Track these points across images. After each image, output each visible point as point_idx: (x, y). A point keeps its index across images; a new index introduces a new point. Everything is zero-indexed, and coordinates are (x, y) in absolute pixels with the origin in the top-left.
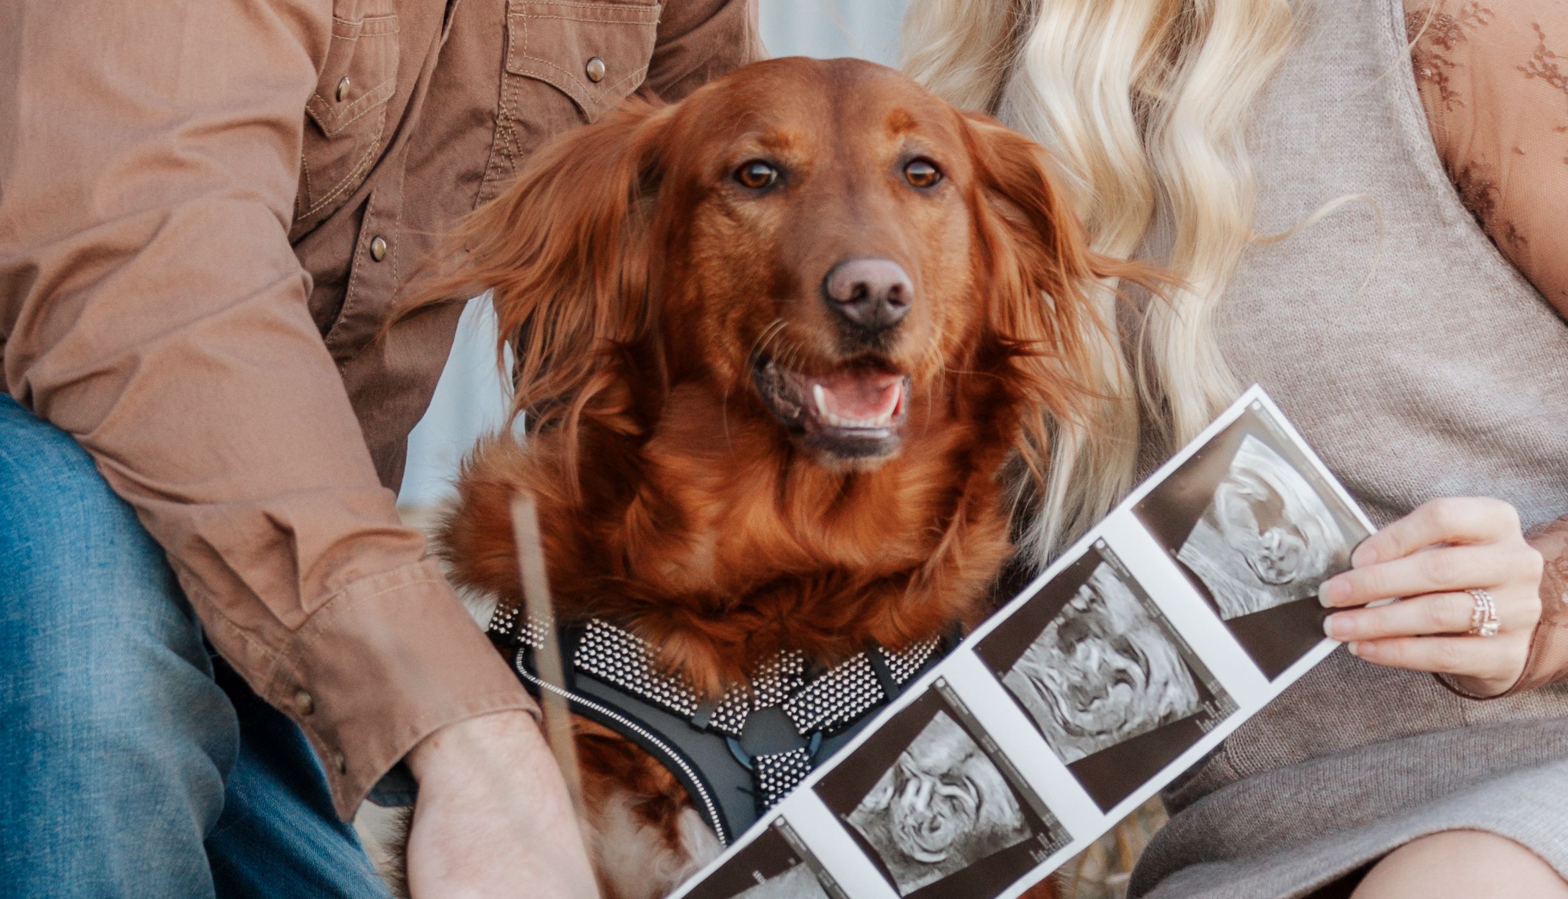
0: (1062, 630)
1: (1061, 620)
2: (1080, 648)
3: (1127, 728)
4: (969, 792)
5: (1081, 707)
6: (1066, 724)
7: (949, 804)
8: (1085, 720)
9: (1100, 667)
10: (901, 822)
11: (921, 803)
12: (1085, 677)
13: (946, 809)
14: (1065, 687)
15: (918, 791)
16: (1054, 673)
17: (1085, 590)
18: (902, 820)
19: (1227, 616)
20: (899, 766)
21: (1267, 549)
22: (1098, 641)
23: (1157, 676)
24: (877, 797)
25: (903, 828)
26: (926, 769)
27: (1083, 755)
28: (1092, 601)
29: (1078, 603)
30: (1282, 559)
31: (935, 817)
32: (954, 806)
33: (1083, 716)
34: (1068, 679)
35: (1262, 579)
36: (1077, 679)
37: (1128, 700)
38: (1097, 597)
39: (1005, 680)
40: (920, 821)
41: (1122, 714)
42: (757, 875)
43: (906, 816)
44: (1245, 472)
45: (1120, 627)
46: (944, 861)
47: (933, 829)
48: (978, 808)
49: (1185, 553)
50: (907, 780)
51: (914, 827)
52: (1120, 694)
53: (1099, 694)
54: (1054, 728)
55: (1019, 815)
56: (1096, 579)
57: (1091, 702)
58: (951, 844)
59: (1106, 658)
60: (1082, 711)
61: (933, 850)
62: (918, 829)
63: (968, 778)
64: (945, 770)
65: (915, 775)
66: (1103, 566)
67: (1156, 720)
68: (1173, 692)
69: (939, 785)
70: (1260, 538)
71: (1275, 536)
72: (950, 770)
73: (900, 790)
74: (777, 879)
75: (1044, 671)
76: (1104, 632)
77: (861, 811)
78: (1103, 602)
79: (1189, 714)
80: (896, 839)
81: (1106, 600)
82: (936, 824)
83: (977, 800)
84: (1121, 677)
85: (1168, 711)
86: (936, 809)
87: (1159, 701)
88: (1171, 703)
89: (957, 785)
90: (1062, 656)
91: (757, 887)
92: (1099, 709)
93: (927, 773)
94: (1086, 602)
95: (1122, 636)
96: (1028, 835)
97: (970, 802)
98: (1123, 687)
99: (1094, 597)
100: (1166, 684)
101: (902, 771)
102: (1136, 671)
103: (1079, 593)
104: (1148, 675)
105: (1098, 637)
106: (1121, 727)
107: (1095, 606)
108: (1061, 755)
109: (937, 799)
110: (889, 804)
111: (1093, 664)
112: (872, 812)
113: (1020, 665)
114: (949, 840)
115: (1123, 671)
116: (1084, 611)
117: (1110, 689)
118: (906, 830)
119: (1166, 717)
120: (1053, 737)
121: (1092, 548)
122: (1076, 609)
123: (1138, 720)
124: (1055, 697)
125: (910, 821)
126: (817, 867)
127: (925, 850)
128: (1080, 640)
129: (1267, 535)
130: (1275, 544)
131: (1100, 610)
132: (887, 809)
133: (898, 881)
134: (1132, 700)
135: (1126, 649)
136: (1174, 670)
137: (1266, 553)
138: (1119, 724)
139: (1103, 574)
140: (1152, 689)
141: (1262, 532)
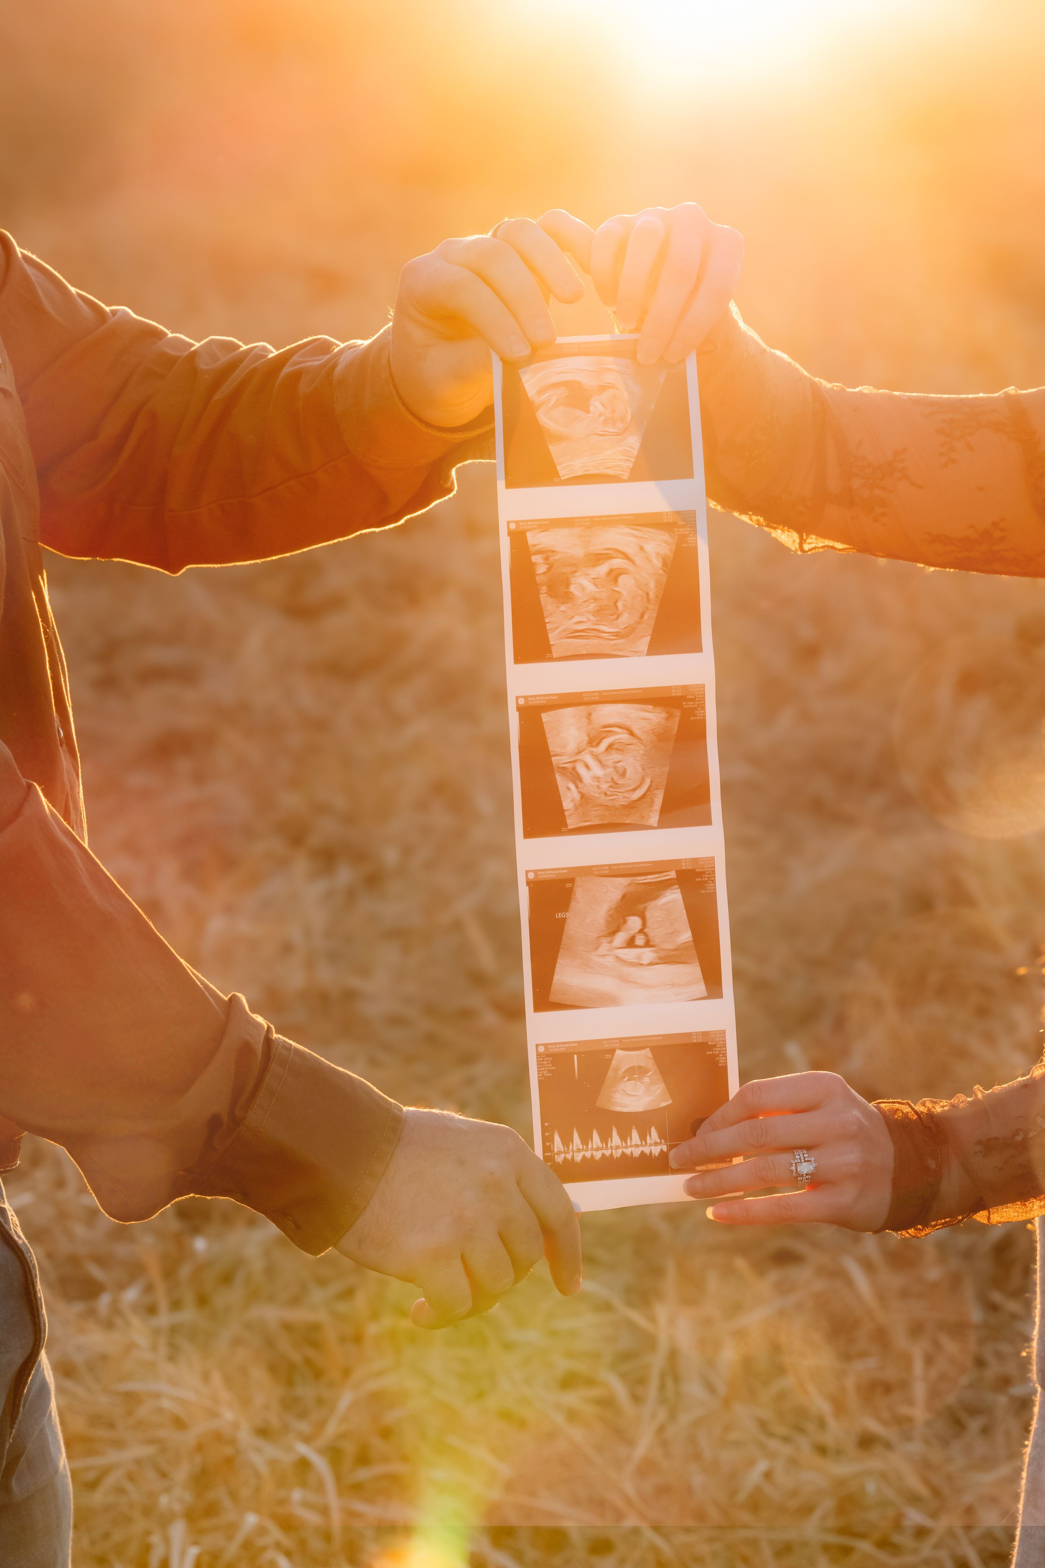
0: (552, 593)
1: (544, 589)
2: (573, 589)
3: (652, 596)
4: (616, 733)
5: (614, 617)
6: (617, 635)
7: (614, 752)
8: (626, 619)
9: (596, 585)
10: (600, 793)
12: (595, 599)
13: (616, 756)
14: (592, 618)
16: (577, 619)
17: (535, 559)
18: (598, 791)
19: (626, 476)
20: (559, 768)
21: (600, 416)
22: (577, 574)
24: (569, 798)
25: (605, 794)
26: (576, 751)
27: (649, 638)
28: (547, 559)
29: (541, 569)
30: (613, 411)
31: (615, 768)
32: (617, 749)
33: (621, 619)
34: (588, 612)
35: (618, 434)
36: (592, 606)
37: (633, 581)
38: (547, 554)
39: (555, 655)
40: (609, 780)
41: (640, 592)
42: (560, 915)
43: (598, 787)
44: (541, 392)
45: (578, 552)
46: (652, 781)
47: (623, 774)
48: (631, 733)
49: (564, 472)
50: (574, 769)
51: (611, 787)
52: (625, 584)
53: (615, 597)
54: (615, 645)
55: (658, 709)
56: (534, 545)
57: (617, 607)
58: (644, 769)
59: (593, 576)
60: (617, 619)
61: (638, 784)
62: (614, 784)
63: (605, 727)
64: (587, 739)
66: (529, 535)
67: (661, 572)
68: (651, 548)
69: (594, 749)
70: (590, 415)
71: (596, 405)
72: (588, 736)
73: (576, 778)
74: (573, 904)
75: (570, 624)
76: (573, 565)
80: (610, 804)
81: (554, 549)
82: (621, 771)
83: (625, 731)
84: (614, 575)
86: (610, 763)
87: (650, 561)
88: (658, 554)
89: (604, 738)
90: (569, 605)
91: (568, 921)
92: (624, 605)
93: (580, 752)
94: (544, 563)
95: (586, 556)
96: (677, 713)
97: (624, 736)
98: (622, 579)
99: (545, 555)
100: (642, 549)
101: (564, 768)
102: (618, 562)
103: (535, 564)
104: (626, 556)
105: (575, 572)
106: (648, 600)
108: (637, 653)
109: (603, 758)
110: (580, 793)
111: (590, 587)
112: (576, 808)
113: (553, 638)
114: (640, 769)
115: (611, 571)
116: (549, 569)
117: (616, 589)
118: (608, 793)
119: (665, 563)
120: (621, 650)
121: (510, 533)
122: (543, 573)
123: (652, 585)
124: (594, 630)
125: (604, 786)
126: (587, 871)
127: (634, 790)
128: (568, 585)
129: (591, 409)
130: (600, 408)
131: (557, 557)
132: (583, 796)
134: (635, 579)
135: (598, 558)
136: (635, 536)
137: (602, 418)
138: (645, 600)
141: (588, 412)
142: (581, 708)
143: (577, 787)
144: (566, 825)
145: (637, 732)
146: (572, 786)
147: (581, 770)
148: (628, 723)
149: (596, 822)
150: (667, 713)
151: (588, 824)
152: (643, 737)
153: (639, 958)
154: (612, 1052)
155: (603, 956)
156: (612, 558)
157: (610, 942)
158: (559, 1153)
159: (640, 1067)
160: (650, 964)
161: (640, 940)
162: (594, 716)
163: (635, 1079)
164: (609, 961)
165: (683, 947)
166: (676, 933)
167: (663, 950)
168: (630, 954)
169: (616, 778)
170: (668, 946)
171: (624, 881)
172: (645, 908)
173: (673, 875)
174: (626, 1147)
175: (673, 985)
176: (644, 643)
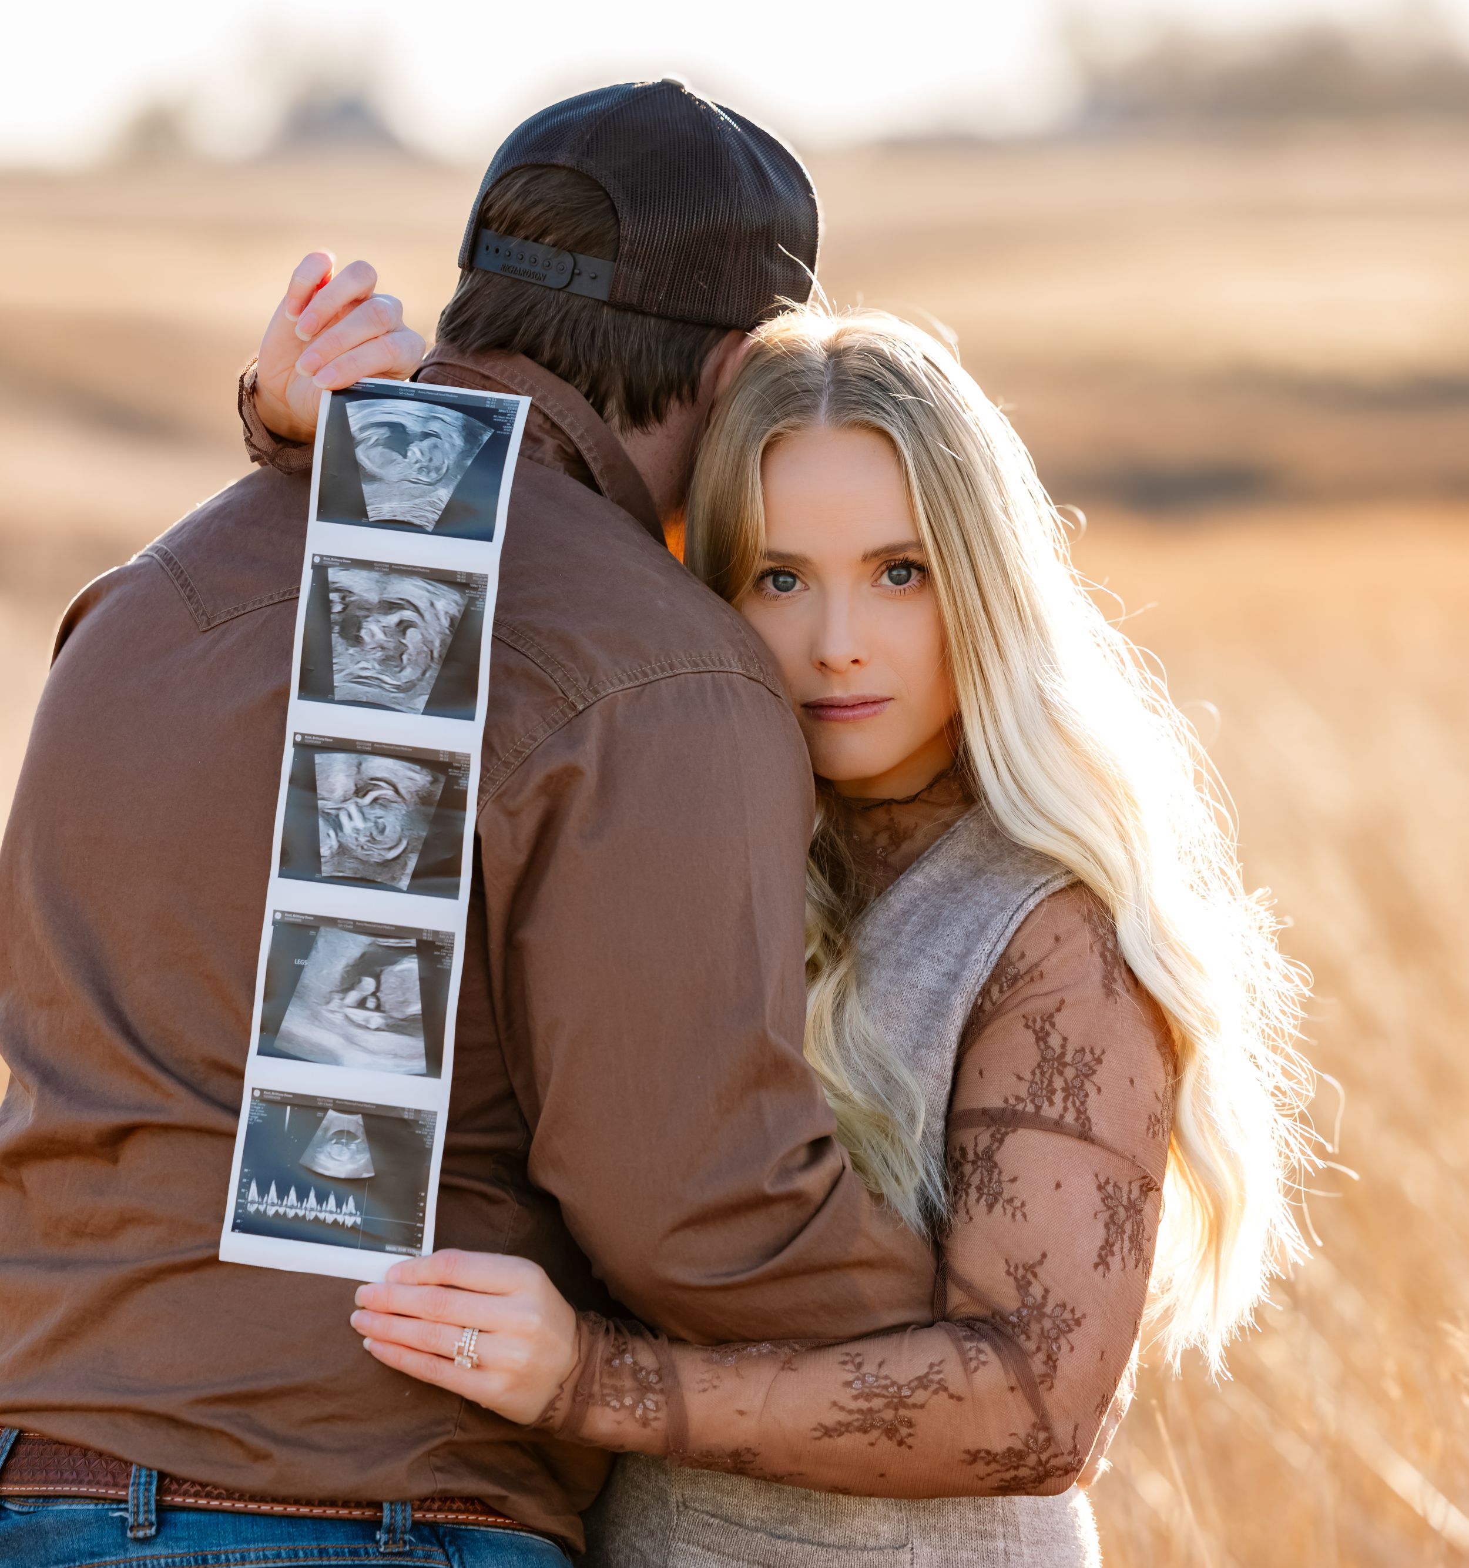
0: (343, 634)
1: (337, 629)
2: (363, 633)
3: (436, 654)
4: (382, 788)
5: (397, 669)
6: (398, 688)
7: (377, 806)
8: (409, 674)
9: (385, 634)
10: (358, 846)
11: (359, 823)
12: (383, 648)
13: (378, 811)
14: (377, 666)
15: (350, 817)
16: (363, 664)
17: (334, 596)
18: (356, 843)
19: (430, 528)
20: (323, 812)
21: (416, 462)
22: (369, 619)
23: (422, 605)
25: (362, 848)
26: (342, 799)
27: (426, 697)
28: (343, 598)
29: (337, 608)
30: (431, 460)
31: (376, 823)
32: (381, 804)
33: (404, 673)
34: (374, 659)
35: (430, 484)
36: (379, 654)
37: (420, 637)
38: (345, 593)
39: (337, 698)
40: (368, 834)
42: (298, 962)
43: (357, 839)
44: (363, 429)
45: (373, 597)
47: (382, 831)
48: (397, 791)
49: (373, 514)
50: (337, 816)
52: (413, 637)
53: (402, 650)
54: (394, 698)
55: (425, 772)
56: (333, 583)
57: (402, 660)
59: (384, 625)
60: (400, 671)
61: (394, 844)
62: (372, 840)
63: (372, 779)
64: (354, 788)
65: (339, 809)
66: (330, 571)
67: (447, 632)
68: (441, 605)
69: (359, 800)
70: (407, 460)
71: (415, 451)
72: (356, 785)
74: (313, 953)
75: (355, 669)
76: (368, 609)
77: (326, 862)
78: (350, 592)
79: (463, 609)
80: (365, 858)
81: (350, 590)
82: (381, 826)
83: (391, 788)
84: (403, 626)
85: (449, 619)
86: (372, 818)
87: (438, 619)
88: (447, 613)
89: (371, 790)
90: (358, 649)
91: (306, 969)
92: (409, 660)
94: (340, 603)
95: (379, 602)
96: (442, 779)
97: (389, 793)
98: (410, 632)
99: (342, 594)
100: (432, 604)
101: (328, 814)
102: (408, 614)
103: (332, 601)
104: (416, 609)
106: (432, 658)
107: (348, 599)
108: (414, 710)
109: (367, 810)
110: (339, 841)
112: (333, 856)
113: (338, 679)
114: (399, 829)
115: (401, 622)
116: (344, 609)
117: (404, 641)
118: (365, 847)
119: (451, 623)
120: (398, 704)
121: (314, 566)
122: (339, 613)
123: (437, 643)
124: (377, 679)
125: (363, 839)
126: (332, 922)
127: (390, 849)
128: (359, 628)
129: (409, 454)
130: (418, 455)
131: (352, 599)
132: (341, 845)
133: (394, 884)
134: (422, 635)
135: (390, 606)
136: (428, 591)
137: (418, 465)
138: (429, 657)
139: (335, 575)
140: (428, 616)
141: (405, 456)
142: (354, 756)
143: (337, 835)
144: (320, 872)
145: (402, 791)
146: (332, 833)
147: (344, 818)
148: (395, 780)
149: (348, 874)
150: (433, 777)
151: (341, 874)
152: (407, 796)
153: (367, 1020)
154: (325, 1110)
155: (333, 1012)
156: (404, 608)
157: (342, 999)
158: (253, 1202)
159: (349, 1132)
160: (377, 1029)
161: (371, 1003)
162: (364, 766)
163: (342, 1144)
164: (338, 1018)
165: (410, 1020)
166: (405, 1003)
167: (392, 1018)
168: (359, 1015)
169: (375, 833)
170: (397, 1015)
171: (366, 940)
172: (381, 971)
173: (413, 943)
174: (321, 1211)
175: (396, 1056)
176: (421, 701)
